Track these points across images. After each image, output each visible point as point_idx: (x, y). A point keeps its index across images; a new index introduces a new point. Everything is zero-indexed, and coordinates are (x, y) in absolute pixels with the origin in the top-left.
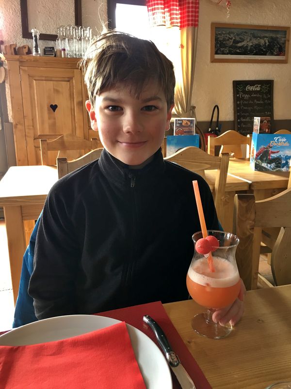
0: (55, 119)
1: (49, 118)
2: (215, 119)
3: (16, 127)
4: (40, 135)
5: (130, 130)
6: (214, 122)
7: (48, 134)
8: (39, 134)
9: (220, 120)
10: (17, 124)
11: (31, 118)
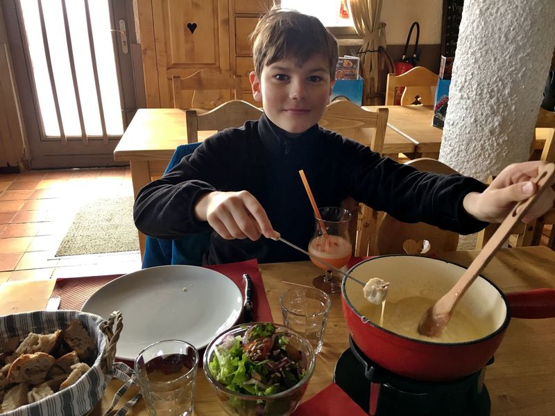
0: (193, 42)
1: (186, 42)
2: (412, 42)
3: (145, 53)
4: (174, 64)
5: (297, 97)
6: (410, 45)
7: (184, 62)
8: (173, 62)
9: (419, 43)
10: (146, 49)
11: (163, 42)
